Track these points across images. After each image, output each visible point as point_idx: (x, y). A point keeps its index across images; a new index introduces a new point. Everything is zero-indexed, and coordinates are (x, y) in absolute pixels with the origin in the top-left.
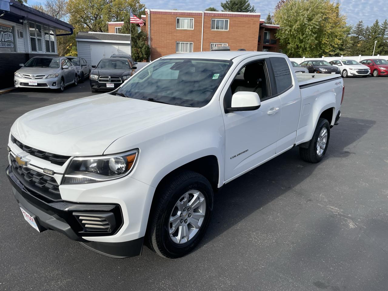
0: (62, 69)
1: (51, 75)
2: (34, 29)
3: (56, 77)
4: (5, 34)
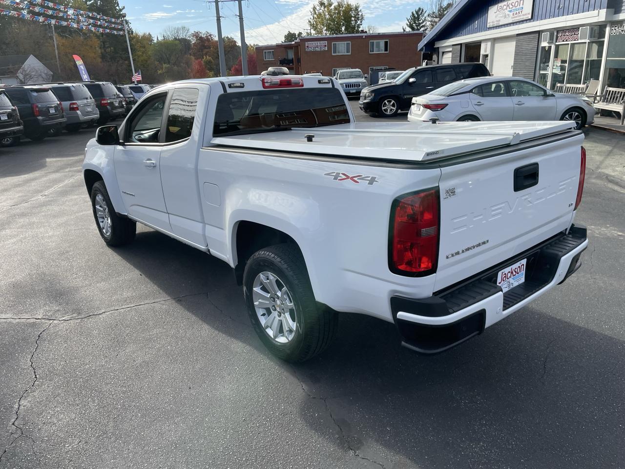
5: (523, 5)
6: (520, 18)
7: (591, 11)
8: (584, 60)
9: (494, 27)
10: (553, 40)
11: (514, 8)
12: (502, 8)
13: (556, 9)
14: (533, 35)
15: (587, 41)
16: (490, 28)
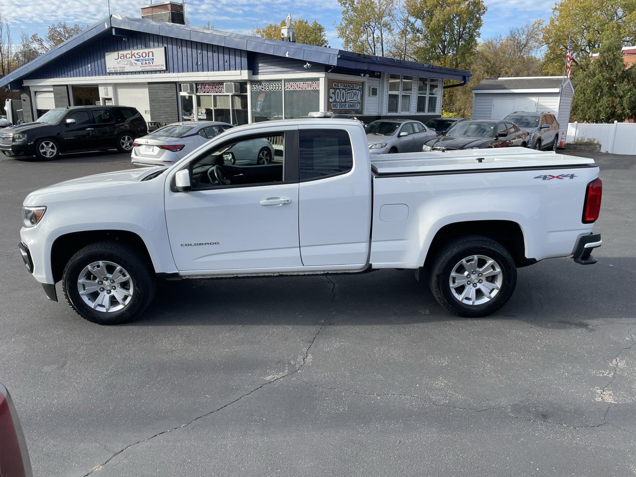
0: (399, 136)
1: (376, 145)
2: (399, 81)
3: (382, 147)
4: (348, 93)
5: (153, 56)
6: (151, 68)
7: (232, 70)
8: (230, 110)
9: (116, 73)
10: (193, 91)
11: (141, 58)
12: (125, 56)
13: (194, 64)
14: (170, 85)
15: (230, 94)
16: (110, 74)
